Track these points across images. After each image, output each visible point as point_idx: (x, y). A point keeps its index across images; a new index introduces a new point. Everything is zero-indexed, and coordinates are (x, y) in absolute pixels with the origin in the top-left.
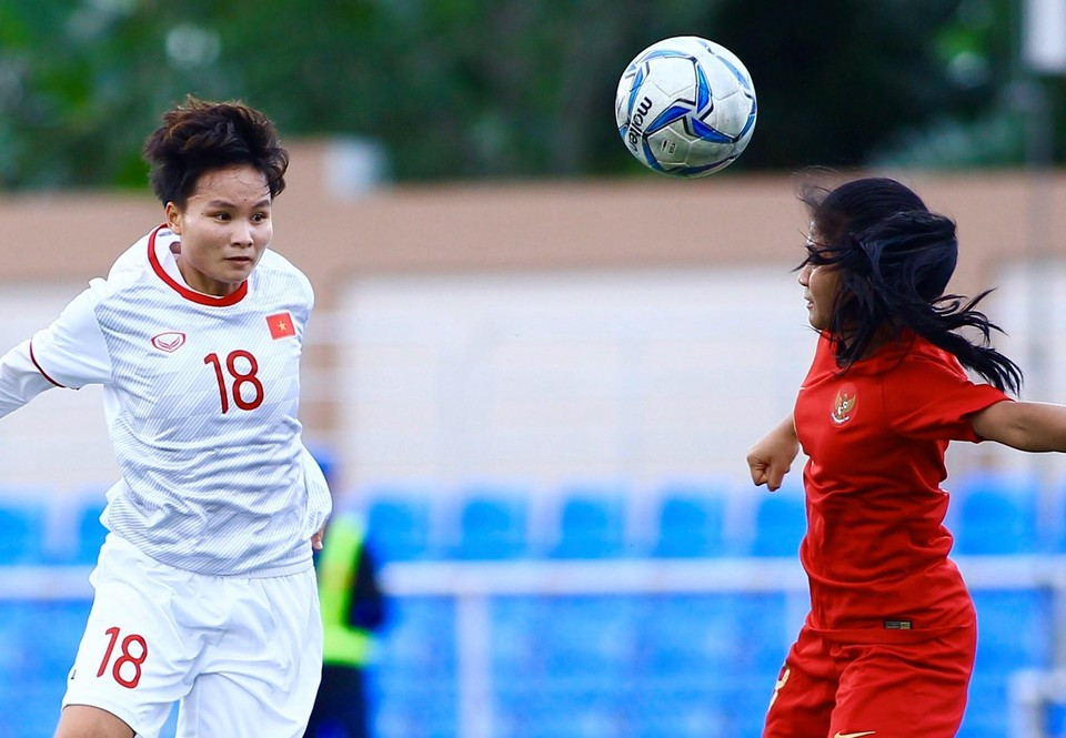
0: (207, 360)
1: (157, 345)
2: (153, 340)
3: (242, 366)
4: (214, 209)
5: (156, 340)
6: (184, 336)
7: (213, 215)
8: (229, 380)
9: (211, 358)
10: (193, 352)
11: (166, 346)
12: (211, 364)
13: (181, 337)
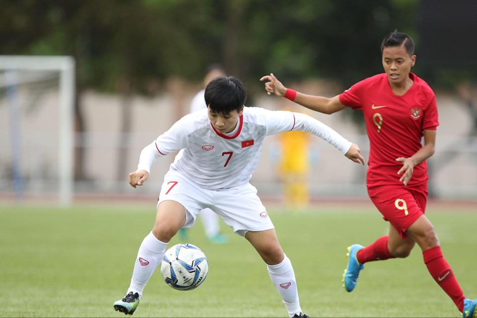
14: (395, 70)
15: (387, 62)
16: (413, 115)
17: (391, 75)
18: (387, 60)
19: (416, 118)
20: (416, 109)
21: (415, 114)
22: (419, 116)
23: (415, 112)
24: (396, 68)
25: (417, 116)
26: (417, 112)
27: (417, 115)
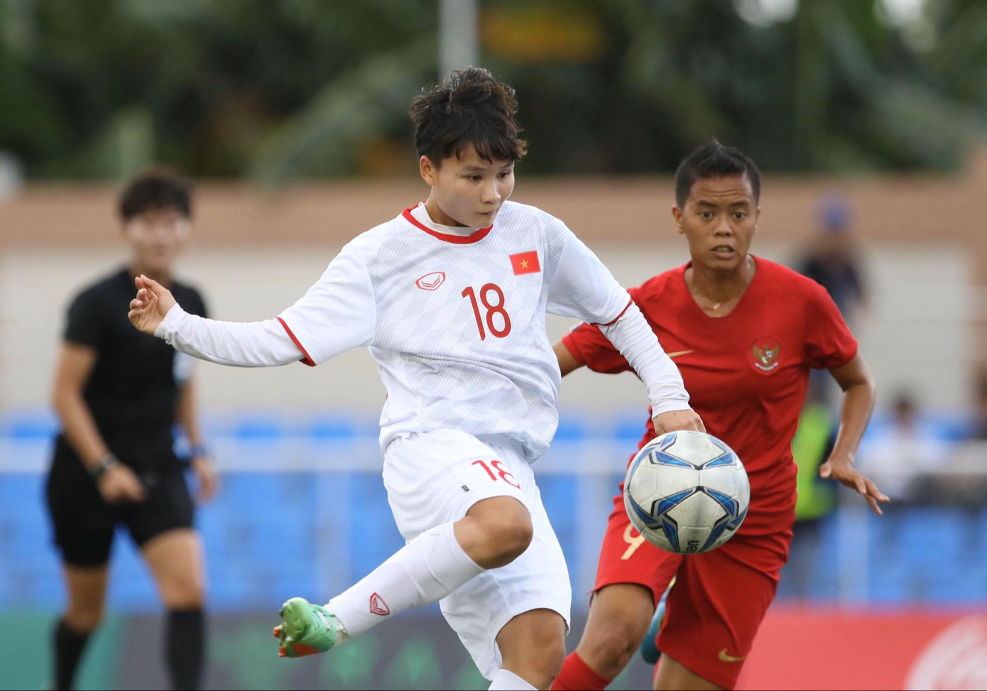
0: (464, 294)
1: (422, 286)
2: (417, 282)
3: (492, 297)
4: (467, 173)
5: (420, 282)
6: (444, 274)
7: (468, 177)
8: (483, 311)
9: (468, 292)
10: (452, 287)
11: (428, 285)
12: (468, 297)
13: (441, 276)
14: (728, 235)
15: (706, 215)
16: (761, 362)
17: (715, 249)
18: (706, 209)
19: (770, 368)
20: (766, 347)
21: (764, 360)
22: (776, 364)
23: (765, 355)
24: (730, 231)
25: (770, 364)
26: (769, 354)
27: (771, 362)
